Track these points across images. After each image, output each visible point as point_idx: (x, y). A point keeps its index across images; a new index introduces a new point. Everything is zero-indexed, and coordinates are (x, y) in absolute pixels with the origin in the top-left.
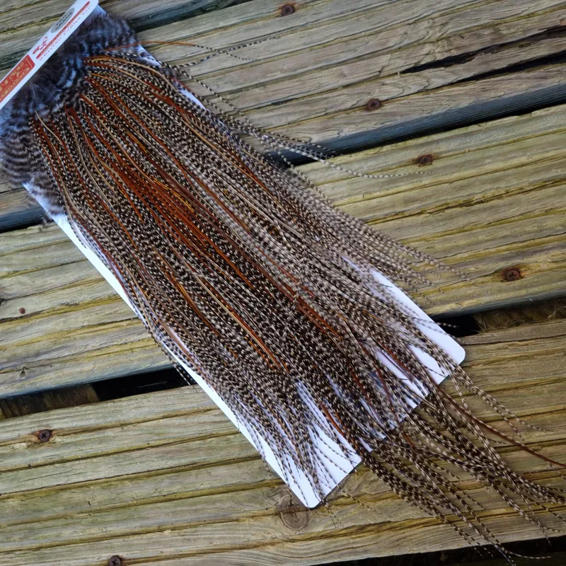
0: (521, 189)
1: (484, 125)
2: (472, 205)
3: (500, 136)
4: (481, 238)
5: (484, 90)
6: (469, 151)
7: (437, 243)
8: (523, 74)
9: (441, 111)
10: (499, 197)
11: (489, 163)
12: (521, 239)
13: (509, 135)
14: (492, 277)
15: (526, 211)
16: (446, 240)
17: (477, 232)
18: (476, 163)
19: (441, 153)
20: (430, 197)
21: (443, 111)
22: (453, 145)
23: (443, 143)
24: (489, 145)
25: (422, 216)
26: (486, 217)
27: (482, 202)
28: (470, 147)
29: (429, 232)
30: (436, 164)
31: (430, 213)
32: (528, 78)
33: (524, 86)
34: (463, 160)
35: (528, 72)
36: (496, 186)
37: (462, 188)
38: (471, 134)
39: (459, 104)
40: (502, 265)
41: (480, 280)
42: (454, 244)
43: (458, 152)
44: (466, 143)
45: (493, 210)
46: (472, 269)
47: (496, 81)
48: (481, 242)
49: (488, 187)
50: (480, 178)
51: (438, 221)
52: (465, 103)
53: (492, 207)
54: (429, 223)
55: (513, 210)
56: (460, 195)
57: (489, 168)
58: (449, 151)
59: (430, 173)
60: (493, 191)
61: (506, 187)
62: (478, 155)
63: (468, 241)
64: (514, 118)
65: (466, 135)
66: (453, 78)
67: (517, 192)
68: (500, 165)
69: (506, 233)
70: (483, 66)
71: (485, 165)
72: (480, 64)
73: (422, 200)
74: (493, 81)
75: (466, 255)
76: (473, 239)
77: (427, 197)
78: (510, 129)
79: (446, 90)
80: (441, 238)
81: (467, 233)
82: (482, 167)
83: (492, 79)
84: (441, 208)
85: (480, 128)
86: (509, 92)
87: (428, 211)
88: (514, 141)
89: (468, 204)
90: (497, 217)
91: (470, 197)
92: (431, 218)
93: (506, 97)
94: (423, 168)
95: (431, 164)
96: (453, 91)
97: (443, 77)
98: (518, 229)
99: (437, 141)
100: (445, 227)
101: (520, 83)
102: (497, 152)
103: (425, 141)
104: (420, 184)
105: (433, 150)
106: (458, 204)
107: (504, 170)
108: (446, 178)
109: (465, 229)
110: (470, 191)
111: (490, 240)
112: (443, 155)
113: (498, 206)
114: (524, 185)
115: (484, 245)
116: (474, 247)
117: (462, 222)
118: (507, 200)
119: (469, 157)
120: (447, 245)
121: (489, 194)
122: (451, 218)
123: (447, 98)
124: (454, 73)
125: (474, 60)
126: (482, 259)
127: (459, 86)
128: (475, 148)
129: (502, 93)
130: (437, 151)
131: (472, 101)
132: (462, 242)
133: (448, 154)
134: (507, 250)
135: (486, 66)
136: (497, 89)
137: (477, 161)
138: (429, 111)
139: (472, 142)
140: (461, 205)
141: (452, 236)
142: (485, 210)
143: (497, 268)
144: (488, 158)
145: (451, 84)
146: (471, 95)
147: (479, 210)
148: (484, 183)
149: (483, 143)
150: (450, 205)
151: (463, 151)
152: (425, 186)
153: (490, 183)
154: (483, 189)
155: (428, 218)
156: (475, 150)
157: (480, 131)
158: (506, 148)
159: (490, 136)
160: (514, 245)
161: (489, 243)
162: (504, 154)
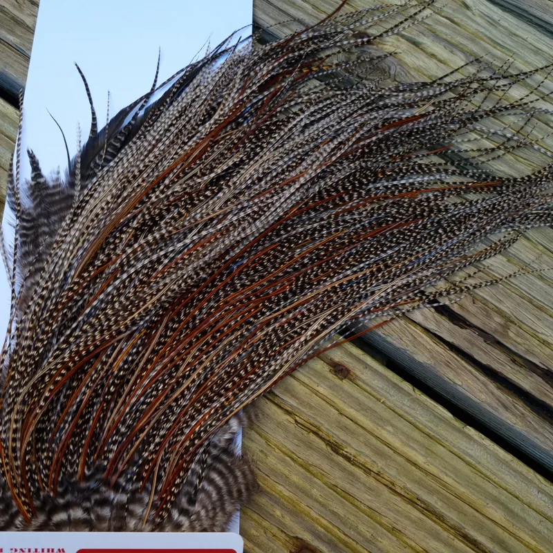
0: (393, 485)
1: (418, 395)
2: (337, 453)
3: (423, 419)
4: (315, 492)
5: (448, 365)
6: (383, 403)
7: (274, 456)
8: (492, 386)
9: (397, 343)
10: (368, 471)
11: (389, 431)
12: (346, 530)
13: (429, 424)
14: (288, 539)
15: (377, 510)
16: (283, 461)
17: (316, 483)
18: (379, 420)
19: (360, 379)
20: (311, 407)
21: (398, 345)
22: (377, 383)
23: (369, 372)
24: (405, 415)
25: (288, 417)
26: (337, 477)
27: (348, 459)
28: (389, 400)
29: (279, 437)
30: (346, 384)
31: (296, 421)
32: (492, 393)
33: (483, 397)
34: (371, 405)
35: (498, 388)
36: (374, 459)
37: (345, 429)
38: (400, 389)
39: (417, 354)
40: (307, 537)
41: (275, 530)
42: (287, 472)
43: (375, 394)
44: (388, 393)
45: (351, 478)
46: (278, 513)
47: (465, 367)
48: (310, 496)
49: (367, 452)
50: (369, 436)
51: (295, 436)
52: (422, 357)
53: (351, 474)
54: (286, 430)
55: (367, 496)
56: (337, 433)
57: (385, 435)
58: (367, 385)
59: (333, 387)
60: (367, 460)
61: (381, 468)
62: (387, 414)
63: (301, 482)
64: (448, 415)
65: (395, 385)
66: (432, 326)
67: (387, 483)
68: (397, 444)
69: (340, 511)
70: (466, 343)
71: (385, 429)
72: (465, 339)
73: (302, 403)
74: (462, 365)
75: (286, 493)
76: (307, 486)
77: (308, 404)
78: (435, 420)
79: (418, 331)
80: (282, 454)
81: (308, 474)
82: (379, 428)
83: (463, 362)
84: (310, 426)
85: (413, 393)
86: (466, 388)
87: (297, 418)
88: (428, 435)
89: (336, 448)
90: (348, 487)
91: (344, 444)
92: (292, 426)
93: (460, 389)
94: (331, 376)
95: (342, 379)
96: (422, 338)
97: (426, 318)
98: (352, 518)
99: (367, 366)
100: (296, 448)
101: (482, 390)
102: (405, 429)
103: (357, 355)
104: (315, 386)
105: (356, 369)
106: (328, 439)
107: (395, 452)
108: (341, 405)
109: (311, 468)
110: (348, 439)
111: (320, 503)
112: (360, 383)
113: (358, 479)
114: (398, 482)
115: (310, 502)
116: (300, 494)
117: (314, 459)
118: (371, 481)
119: (379, 408)
120: (280, 467)
121: (362, 459)
122: (309, 446)
123: (411, 338)
124: (438, 323)
125: (464, 331)
126: (295, 513)
127: (431, 338)
128: (392, 405)
129: (460, 383)
130: (358, 373)
131: (429, 362)
132: (295, 478)
133: (364, 386)
134: (326, 528)
135: (470, 346)
136: (458, 374)
137: (381, 419)
138: (386, 333)
139: (394, 399)
140: (328, 443)
141: (292, 463)
142: (344, 469)
143: (300, 536)
144: (392, 426)
145: (427, 330)
146: (433, 357)
147: (338, 464)
148: (367, 444)
149: (401, 408)
150: (320, 433)
151: (379, 397)
152: (317, 393)
153: (372, 450)
154: (362, 450)
155: (289, 425)
156: (389, 408)
157: (410, 395)
158: (416, 435)
159: (414, 409)
160: (336, 530)
161: (316, 504)
162: (409, 437)
